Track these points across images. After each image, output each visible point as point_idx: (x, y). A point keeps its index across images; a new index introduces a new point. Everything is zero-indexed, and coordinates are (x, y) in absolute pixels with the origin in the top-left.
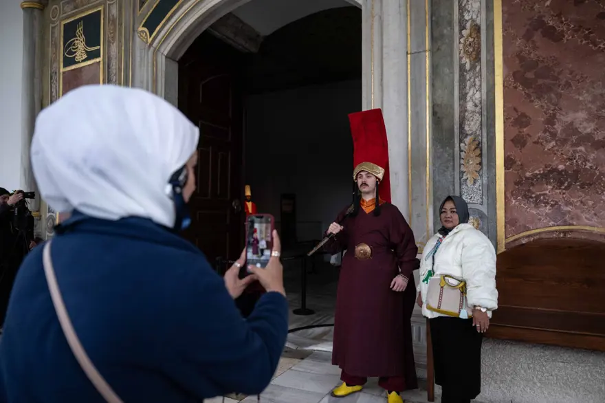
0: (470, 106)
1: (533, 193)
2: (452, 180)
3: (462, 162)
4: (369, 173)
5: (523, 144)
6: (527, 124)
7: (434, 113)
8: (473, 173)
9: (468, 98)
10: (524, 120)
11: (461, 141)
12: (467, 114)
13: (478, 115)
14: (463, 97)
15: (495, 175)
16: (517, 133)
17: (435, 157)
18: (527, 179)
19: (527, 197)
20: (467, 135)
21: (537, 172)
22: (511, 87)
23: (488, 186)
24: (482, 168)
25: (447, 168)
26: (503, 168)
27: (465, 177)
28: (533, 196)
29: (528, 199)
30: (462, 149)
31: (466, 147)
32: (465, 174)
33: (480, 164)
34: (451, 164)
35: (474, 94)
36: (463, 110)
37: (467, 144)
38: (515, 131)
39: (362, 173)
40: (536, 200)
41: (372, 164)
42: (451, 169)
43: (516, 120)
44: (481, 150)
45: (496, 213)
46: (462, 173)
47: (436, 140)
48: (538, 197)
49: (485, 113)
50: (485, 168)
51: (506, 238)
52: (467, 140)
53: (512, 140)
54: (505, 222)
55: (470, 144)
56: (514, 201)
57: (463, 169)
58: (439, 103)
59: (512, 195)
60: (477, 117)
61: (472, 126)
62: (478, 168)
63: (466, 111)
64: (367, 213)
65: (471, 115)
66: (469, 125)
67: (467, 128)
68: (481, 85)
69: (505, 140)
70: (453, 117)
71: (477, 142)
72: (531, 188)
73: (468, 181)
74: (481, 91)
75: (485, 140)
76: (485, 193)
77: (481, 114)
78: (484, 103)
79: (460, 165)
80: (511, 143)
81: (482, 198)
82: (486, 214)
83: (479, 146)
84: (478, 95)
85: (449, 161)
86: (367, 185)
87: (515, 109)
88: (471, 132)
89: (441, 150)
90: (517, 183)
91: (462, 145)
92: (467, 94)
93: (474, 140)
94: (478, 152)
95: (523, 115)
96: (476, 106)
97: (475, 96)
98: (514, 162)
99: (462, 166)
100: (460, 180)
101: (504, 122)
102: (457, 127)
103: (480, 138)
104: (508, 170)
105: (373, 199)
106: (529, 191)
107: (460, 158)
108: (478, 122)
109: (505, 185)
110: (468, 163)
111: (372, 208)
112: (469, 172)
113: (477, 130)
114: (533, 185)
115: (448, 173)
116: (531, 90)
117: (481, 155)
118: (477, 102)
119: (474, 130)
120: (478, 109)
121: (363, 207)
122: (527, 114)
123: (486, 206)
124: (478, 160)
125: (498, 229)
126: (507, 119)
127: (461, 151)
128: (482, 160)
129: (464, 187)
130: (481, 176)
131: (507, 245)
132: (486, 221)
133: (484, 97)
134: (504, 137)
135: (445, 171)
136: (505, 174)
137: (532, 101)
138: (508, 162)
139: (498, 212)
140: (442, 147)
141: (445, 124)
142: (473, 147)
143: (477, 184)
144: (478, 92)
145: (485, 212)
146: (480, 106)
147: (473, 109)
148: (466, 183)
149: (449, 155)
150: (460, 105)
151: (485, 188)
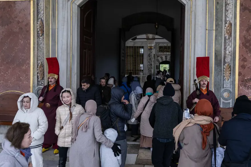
0: (227, 52)
1: (247, 85)
2: (220, 79)
3: (224, 72)
5: (245, 68)
6: (246, 61)
7: (215, 53)
8: (228, 77)
9: (227, 50)
10: (245, 59)
11: (224, 65)
12: (226, 55)
14: (225, 49)
15: (235, 78)
16: (242, 64)
17: (215, 70)
18: (245, 80)
19: (245, 86)
20: (226, 63)
21: (248, 78)
22: (241, 48)
25: (219, 74)
27: (225, 78)
28: (247, 86)
29: (245, 87)
31: (226, 67)
33: (230, 73)
34: (221, 73)
35: (229, 48)
36: (225, 54)
38: (242, 63)
39: (203, 80)
40: (248, 87)
41: (206, 77)
42: (220, 75)
43: (243, 59)
44: (231, 69)
45: (235, 91)
46: (224, 76)
47: (216, 64)
48: (248, 86)
50: (232, 75)
52: (226, 65)
54: (238, 94)
56: (241, 87)
57: (224, 75)
59: (241, 85)
60: (230, 57)
61: (228, 59)
62: (230, 75)
63: (226, 54)
64: (205, 94)
66: (227, 59)
67: (226, 60)
68: (231, 45)
69: (239, 66)
70: (222, 55)
72: (247, 83)
74: (231, 47)
75: (232, 65)
76: (231, 84)
77: (231, 55)
78: (232, 52)
79: (223, 73)
80: (241, 67)
81: (230, 86)
82: (232, 91)
83: (230, 66)
84: (230, 49)
85: (219, 72)
86: (205, 84)
87: (242, 55)
88: (227, 62)
89: (217, 67)
90: (242, 81)
91: (224, 66)
92: (226, 48)
93: (228, 65)
94: (230, 69)
95: (245, 58)
96: (230, 52)
97: (229, 49)
100: (223, 79)
101: (239, 60)
102: (223, 59)
103: (230, 64)
104: (239, 76)
105: (206, 89)
106: (246, 84)
108: (230, 58)
109: (238, 82)
110: (226, 73)
112: (226, 76)
114: (247, 82)
115: (219, 76)
116: (248, 50)
117: (230, 70)
118: (230, 51)
119: (229, 61)
120: (230, 54)
121: (202, 92)
122: (246, 58)
123: (232, 89)
124: (230, 72)
125: (236, 96)
127: (224, 68)
129: (224, 81)
130: (230, 78)
132: (231, 94)
133: (232, 50)
135: (218, 75)
136: (239, 78)
137: (248, 54)
138: (240, 74)
139: (236, 91)
141: (219, 58)
142: (228, 67)
143: (229, 81)
144: (230, 48)
145: (231, 90)
146: (231, 53)
147: (229, 53)
148: (225, 80)
149: (220, 69)
150: (224, 51)
151: (232, 82)
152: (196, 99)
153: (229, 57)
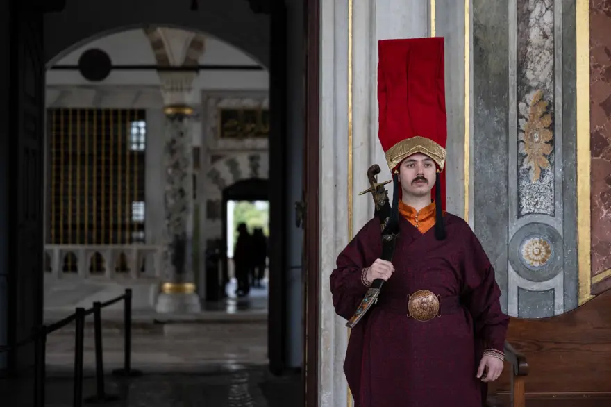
0: (534, 35)
2: (503, 169)
3: (522, 136)
7: (476, 41)
8: (540, 159)
9: (532, 21)
11: (520, 99)
12: (529, 49)
13: (548, 53)
14: (523, 17)
15: (576, 165)
17: (478, 125)
20: (529, 89)
22: (601, 12)
23: (564, 183)
24: (554, 151)
25: (496, 146)
26: (589, 152)
27: (525, 166)
30: (522, 112)
31: (529, 109)
32: (526, 160)
33: (552, 142)
34: (503, 138)
35: (541, 15)
36: (524, 43)
37: (530, 104)
38: (607, 90)
42: (502, 150)
44: (553, 118)
45: (576, 231)
46: (521, 157)
47: (478, 92)
49: (559, 52)
50: (559, 150)
51: (593, 275)
52: (531, 97)
53: (603, 105)
54: (592, 248)
55: (534, 106)
56: (605, 211)
57: (523, 151)
58: (482, 22)
59: (603, 200)
60: (546, 56)
61: (538, 72)
62: (548, 149)
63: (528, 43)
64: (424, 232)
65: (537, 52)
66: (534, 70)
67: (529, 75)
68: (553, 1)
69: (591, 103)
70: (506, 51)
71: (546, 103)
73: (531, 173)
74: (552, 10)
75: (559, 100)
76: (559, 195)
77: (553, 51)
78: (558, 33)
79: (518, 143)
80: (601, 109)
81: (554, 205)
82: (561, 233)
83: (549, 109)
84: (547, 18)
85: (497, 133)
86: (425, 180)
87: (607, 50)
88: (535, 84)
89: (486, 112)
91: (522, 105)
92: (529, 12)
93: (542, 99)
94: (548, 121)
96: (545, 36)
97: (544, 18)
98: (605, 143)
99: (521, 143)
100: (518, 170)
101: (591, 73)
102: (512, 70)
103: (552, 95)
104: (595, 156)
107: (519, 130)
108: (549, 67)
109: (592, 183)
110: (532, 138)
111: (431, 223)
112: (533, 157)
113: (546, 80)
115: (498, 159)
117: (552, 127)
118: (547, 29)
119: (542, 78)
120: (548, 43)
123: (560, 219)
124: (549, 136)
125: (580, 259)
126: (595, 67)
127: (520, 116)
128: (554, 136)
129: (523, 183)
130: (553, 164)
131: (593, 287)
132: (559, 244)
133: (558, 22)
134: (591, 98)
135: (491, 152)
136: (592, 162)
138: (598, 144)
139: (580, 229)
140: (488, 106)
141: (493, 63)
142: (540, 111)
143: (547, 179)
144: (549, 12)
145: (559, 229)
146: (551, 38)
147: (540, 41)
148: (528, 177)
149: (498, 122)
150: (518, 30)
151: (559, 187)
152: (379, 260)
153: (544, 58)
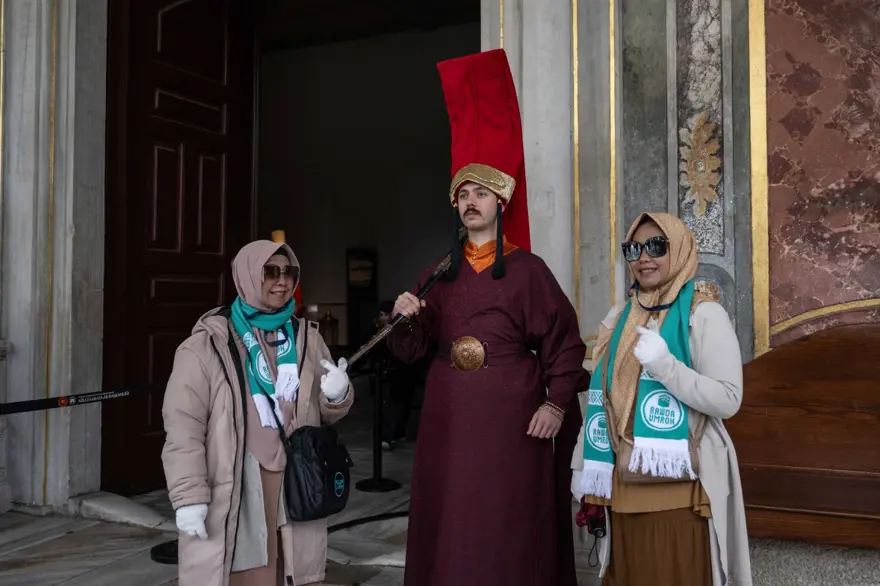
0: (698, 50)
1: (826, 230)
2: (662, 205)
3: (683, 166)
4: (482, 187)
5: (806, 128)
6: (812, 88)
7: (626, 67)
8: (707, 191)
9: (695, 35)
10: (806, 78)
11: (680, 124)
12: (692, 68)
13: (714, 69)
14: (684, 33)
15: (750, 194)
16: (792, 106)
17: (629, 157)
18: (814, 200)
19: (813, 239)
20: (692, 112)
21: (833, 186)
22: (780, 11)
23: (735, 217)
24: (723, 180)
25: (654, 179)
26: (766, 179)
27: (688, 199)
28: (826, 236)
29: (815, 243)
30: (683, 140)
31: (692, 136)
32: (688, 193)
33: (720, 170)
34: (662, 170)
35: (706, 27)
36: (685, 59)
37: (693, 129)
38: (788, 102)
39: (469, 188)
40: (832, 245)
41: (487, 167)
42: (659, 180)
43: (790, 78)
44: (721, 143)
45: (751, 273)
46: (683, 190)
47: (628, 124)
48: (835, 238)
49: (728, 66)
50: (729, 179)
51: (772, 324)
52: (694, 122)
53: (783, 121)
54: (770, 292)
55: (698, 130)
56: (787, 248)
57: (685, 182)
58: (636, 45)
59: (784, 234)
60: (713, 73)
61: (704, 91)
62: (715, 179)
63: (690, 60)
64: (479, 271)
65: (700, 69)
66: (697, 90)
67: (692, 96)
68: (720, 7)
69: (769, 120)
70: (664, 72)
71: (713, 126)
72: (822, 220)
73: (695, 207)
74: (720, 19)
75: (728, 121)
76: (730, 231)
77: (720, 66)
78: (727, 44)
79: (679, 174)
80: (781, 127)
81: (723, 242)
82: (733, 275)
83: (717, 133)
84: (713, 29)
85: (655, 165)
86: (477, 212)
87: (789, 56)
88: (700, 105)
89: (641, 142)
90: (793, 211)
91: (683, 131)
92: (691, 26)
93: (707, 122)
94: (714, 146)
95: (806, 69)
96: (711, 50)
97: (709, 29)
98: (787, 166)
99: (683, 175)
100: (679, 205)
101: (767, 84)
102: (672, 94)
103: (719, 117)
104: (774, 182)
105: (490, 243)
106: (818, 226)
107: (680, 159)
108: (715, 85)
109: (770, 215)
110: (696, 169)
111: (489, 261)
112: (697, 188)
113: (712, 100)
114: (824, 213)
115: (655, 194)
116: (822, 17)
117: (720, 153)
118: (713, 42)
119: (707, 99)
120: (714, 57)
121: (470, 260)
122: (813, 66)
123: (730, 257)
124: (716, 162)
125: (757, 305)
126: (773, 77)
127: (680, 144)
128: (723, 163)
130: (721, 196)
131: (773, 338)
132: (730, 288)
133: (727, 32)
134: (768, 114)
135: (646, 188)
136: (770, 190)
137: (822, 40)
138: (777, 167)
139: (756, 269)
140: (643, 136)
141: (649, 88)
142: (705, 136)
143: (714, 213)
144: (715, 23)
145: (731, 271)
146: (718, 51)
147: (706, 56)
148: (691, 212)
149: (655, 153)
150: (678, 48)
151: (729, 224)
153: (710, 75)
